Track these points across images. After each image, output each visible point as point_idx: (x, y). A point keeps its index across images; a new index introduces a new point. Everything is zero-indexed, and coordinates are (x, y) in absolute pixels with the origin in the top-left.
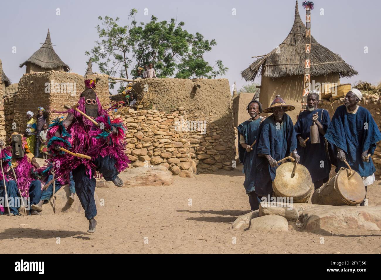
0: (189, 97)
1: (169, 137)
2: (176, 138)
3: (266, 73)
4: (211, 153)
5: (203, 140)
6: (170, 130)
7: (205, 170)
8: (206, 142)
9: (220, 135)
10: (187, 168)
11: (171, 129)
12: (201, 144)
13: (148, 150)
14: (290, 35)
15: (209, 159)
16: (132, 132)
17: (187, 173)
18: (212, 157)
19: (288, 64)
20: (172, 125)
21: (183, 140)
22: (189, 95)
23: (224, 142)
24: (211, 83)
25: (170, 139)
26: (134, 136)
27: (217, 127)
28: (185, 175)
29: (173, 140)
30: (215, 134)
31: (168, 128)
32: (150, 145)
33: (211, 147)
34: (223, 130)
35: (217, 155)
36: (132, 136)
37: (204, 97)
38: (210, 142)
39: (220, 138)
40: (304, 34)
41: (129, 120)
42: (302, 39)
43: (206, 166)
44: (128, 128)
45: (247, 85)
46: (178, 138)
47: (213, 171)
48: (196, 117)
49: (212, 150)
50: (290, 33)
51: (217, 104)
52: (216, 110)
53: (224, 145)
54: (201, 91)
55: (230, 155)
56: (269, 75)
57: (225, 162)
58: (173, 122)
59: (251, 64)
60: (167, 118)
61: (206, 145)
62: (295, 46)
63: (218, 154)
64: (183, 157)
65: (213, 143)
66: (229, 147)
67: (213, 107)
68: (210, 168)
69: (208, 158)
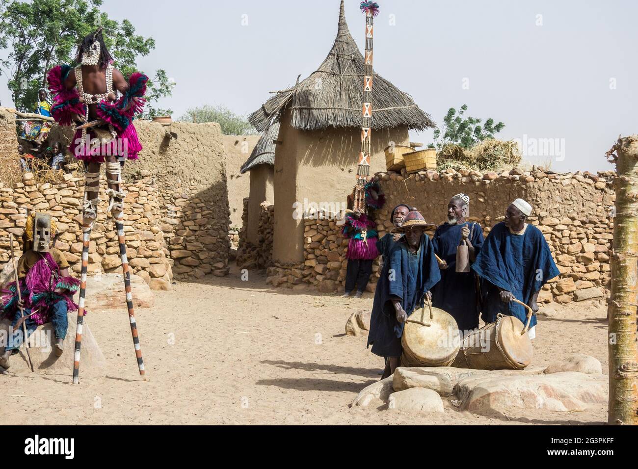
0: (157, 154)
1: (132, 222)
2: (143, 224)
3: (294, 122)
4: (193, 248)
5: (181, 226)
6: (133, 211)
7: (183, 277)
8: (185, 229)
9: (208, 218)
10: (162, 275)
11: (134, 209)
12: (178, 232)
13: (97, 245)
14: (330, 57)
15: (190, 258)
16: (70, 213)
17: (162, 283)
18: (195, 254)
19: (329, 108)
20: (136, 202)
21: (155, 228)
22: (157, 150)
23: (214, 229)
24: (193, 131)
25: (133, 226)
26: (73, 220)
27: (203, 205)
28: (158, 286)
29: (138, 228)
30: (199, 216)
31: (129, 207)
32: (102, 236)
33: (193, 238)
34: (213, 211)
35: (202, 251)
36: (71, 221)
37: (182, 154)
38: (192, 230)
39: (208, 223)
40: (353, 56)
41: (65, 192)
42: (350, 66)
43: (185, 269)
44: (64, 207)
45: (195, 109)
46: (145, 224)
47: (195, 277)
48: (168, 188)
49: (195, 243)
50: (330, 54)
51: (202, 165)
52: (202, 177)
53: (214, 234)
54: (178, 143)
55: (223, 252)
56: (298, 125)
57: (214, 263)
58: (138, 197)
59: (265, 102)
60: (129, 191)
61: (185, 234)
62: (339, 76)
63: (205, 249)
64: (154, 255)
65: (196, 231)
66: (221, 239)
67: (196, 172)
68: (192, 273)
69: (188, 257)
